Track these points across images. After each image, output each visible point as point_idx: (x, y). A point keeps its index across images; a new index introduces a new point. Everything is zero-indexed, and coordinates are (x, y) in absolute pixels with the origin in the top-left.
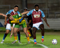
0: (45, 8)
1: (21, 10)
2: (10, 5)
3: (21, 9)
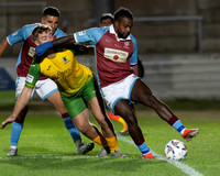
0: (184, 14)
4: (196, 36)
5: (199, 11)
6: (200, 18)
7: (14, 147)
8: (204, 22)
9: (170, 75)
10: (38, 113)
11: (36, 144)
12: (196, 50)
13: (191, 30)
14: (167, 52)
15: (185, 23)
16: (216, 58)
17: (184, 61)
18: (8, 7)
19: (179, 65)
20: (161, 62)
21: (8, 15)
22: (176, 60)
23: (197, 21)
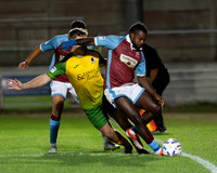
9: (193, 81)
10: (75, 115)
11: (74, 142)
14: (190, 61)
18: (49, 21)
19: (201, 73)
20: (185, 70)
21: (50, 28)
22: (198, 68)
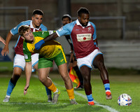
1: (56, 19)
2: (27, 8)
3: (56, 16)
4: (122, 29)
5: (124, 14)
6: (124, 18)
7: (9, 97)
8: (126, 20)
12: (121, 38)
13: (119, 25)
15: (115, 21)
16: (134, 43)
17: (114, 45)
23: (122, 20)
